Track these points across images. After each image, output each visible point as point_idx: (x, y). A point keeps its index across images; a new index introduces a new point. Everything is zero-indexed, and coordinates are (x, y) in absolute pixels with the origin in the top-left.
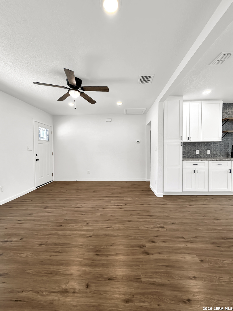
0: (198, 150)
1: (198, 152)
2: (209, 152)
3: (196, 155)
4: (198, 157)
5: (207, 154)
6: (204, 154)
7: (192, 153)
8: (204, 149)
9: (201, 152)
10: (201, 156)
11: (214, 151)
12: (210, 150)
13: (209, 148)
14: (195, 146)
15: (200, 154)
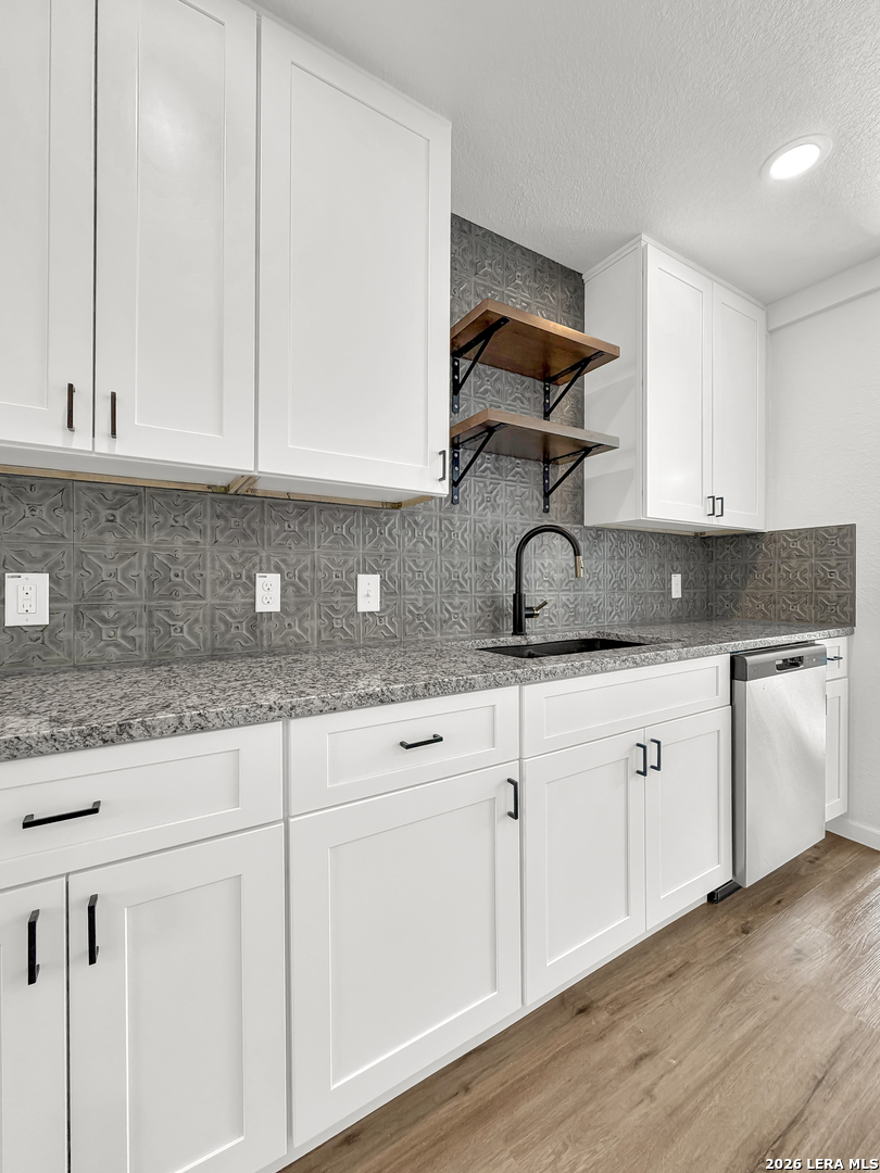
0: (278, 570)
1: (268, 593)
2: (369, 593)
3: (256, 620)
4: (277, 640)
5: (354, 613)
6: (332, 608)
7: (214, 608)
8: (327, 567)
9: (298, 589)
10: (305, 631)
11: (409, 589)
12: (374, 572)
13: (369, 560)
14: (246, 537)
15: (292, 609)
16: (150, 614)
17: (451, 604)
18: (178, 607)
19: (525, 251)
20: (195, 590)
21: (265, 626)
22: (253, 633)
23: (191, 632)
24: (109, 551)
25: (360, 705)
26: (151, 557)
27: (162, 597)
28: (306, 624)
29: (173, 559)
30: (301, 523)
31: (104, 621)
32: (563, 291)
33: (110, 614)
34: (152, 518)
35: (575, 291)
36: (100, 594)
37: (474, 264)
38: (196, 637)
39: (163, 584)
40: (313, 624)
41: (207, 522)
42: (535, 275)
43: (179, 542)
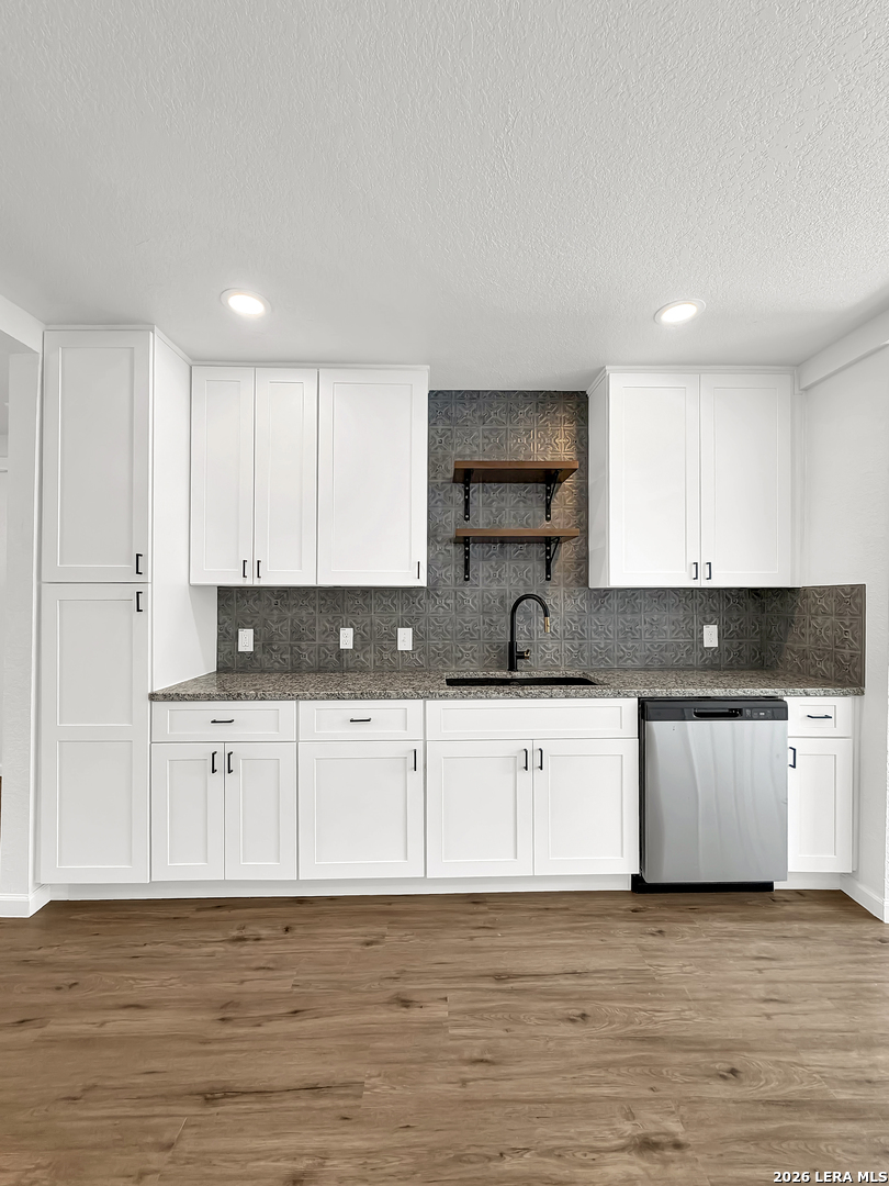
0: (352, 626)
1: (347, 639)
2: (405, 639)
3: (340, 653)
4: (351, 664)
5: (396, 651)
6: (382, 647)
7: (320, 646)
8: (379, 624)
9: (362, 636)
10: (367, 660)
11: (432, 637)
12: (408, 627)
13: (405, 620)
14: (335, 609)
15: (359, 648)
16: (292, 649)
17: (463, 647)
18: (304, 645)
19: (525, 394)
20: (311, 636)
21: (345, 656)
22: (339, 660)
23: (309, 658)
24: (275, 619)
25: (328, 699)
26: (292, 621)
27: (296, 640)
28: (368, 656)
29: (301, 621)
30: (364, 600)
31: (274, 651)
32: (565, 411)
33: (275, 647)
34: (293, 602)
35: (578, 406)
36: (271, 638)
37: (481, 417)
38: (311, 660)
39: (297, 635)
40: (371, 656)
41: (317, 602)
42: (537, 407)
43: (304, 613)
